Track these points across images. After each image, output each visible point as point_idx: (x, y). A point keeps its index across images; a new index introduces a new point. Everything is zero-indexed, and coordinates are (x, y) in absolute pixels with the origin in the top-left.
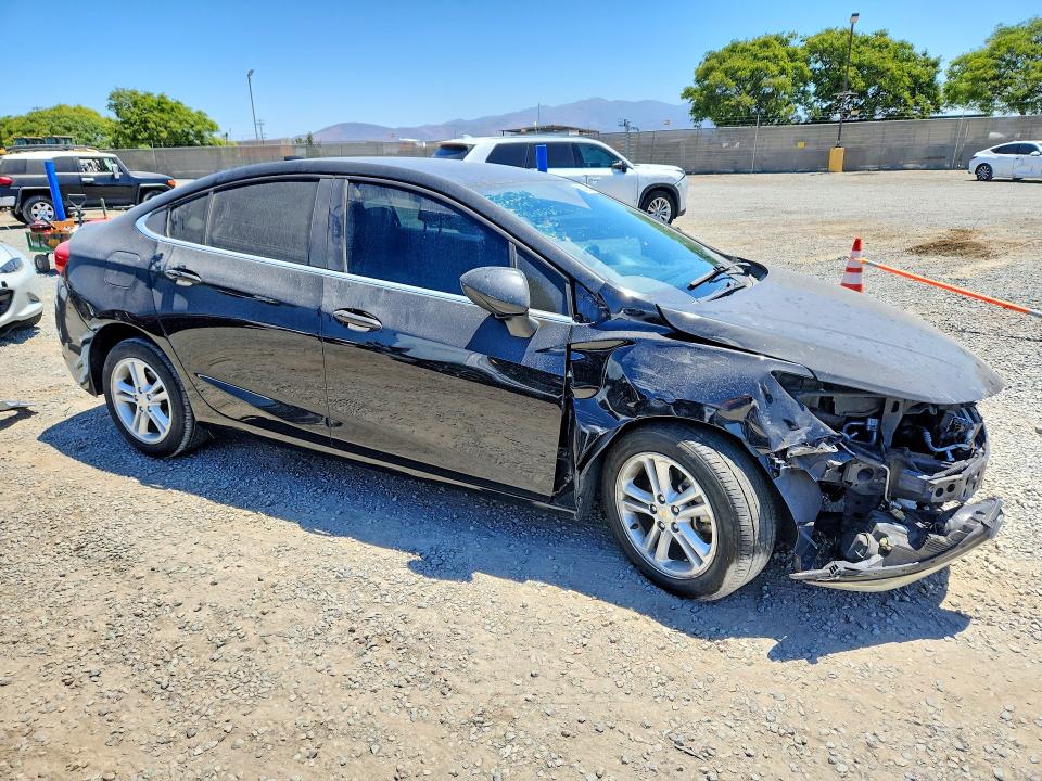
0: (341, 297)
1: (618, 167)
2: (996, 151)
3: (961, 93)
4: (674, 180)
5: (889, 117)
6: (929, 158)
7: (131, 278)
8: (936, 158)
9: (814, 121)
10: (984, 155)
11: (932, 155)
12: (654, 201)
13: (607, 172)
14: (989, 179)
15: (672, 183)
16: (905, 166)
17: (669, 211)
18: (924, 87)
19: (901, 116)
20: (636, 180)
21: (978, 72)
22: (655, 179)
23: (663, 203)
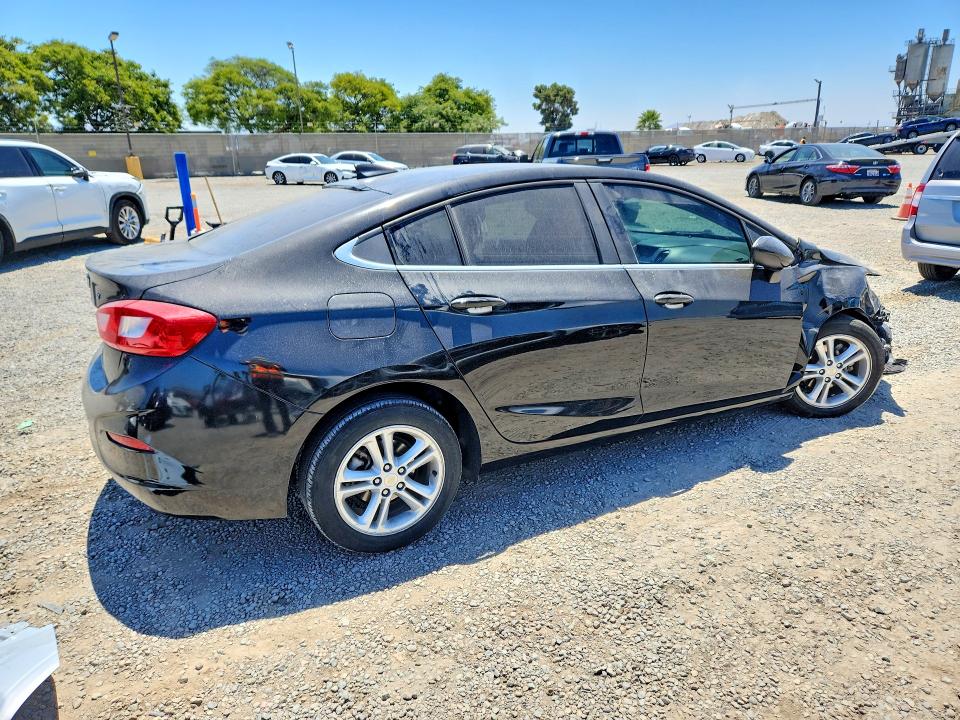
0: (652, 284)
1: (78, 175)
2: (284, 161)
3: (201, 112)
4: (135, 188)
5: (141, 130)
6: (214, 167)
7: (391, 323)
8: (220, 166)
9: (66, 130)
10: (275, 164)
11: (216, 164)
12: (123, 210)
13: (69, 180)
14: (285, 183)
15: (134, 191)
16: (196, 173)
17: (137, 220)
18: (163, 105)
19: (151, 130)
20: (99, 188)
21: (211, 96)
22: (118, 187)
23: (130, 213)
